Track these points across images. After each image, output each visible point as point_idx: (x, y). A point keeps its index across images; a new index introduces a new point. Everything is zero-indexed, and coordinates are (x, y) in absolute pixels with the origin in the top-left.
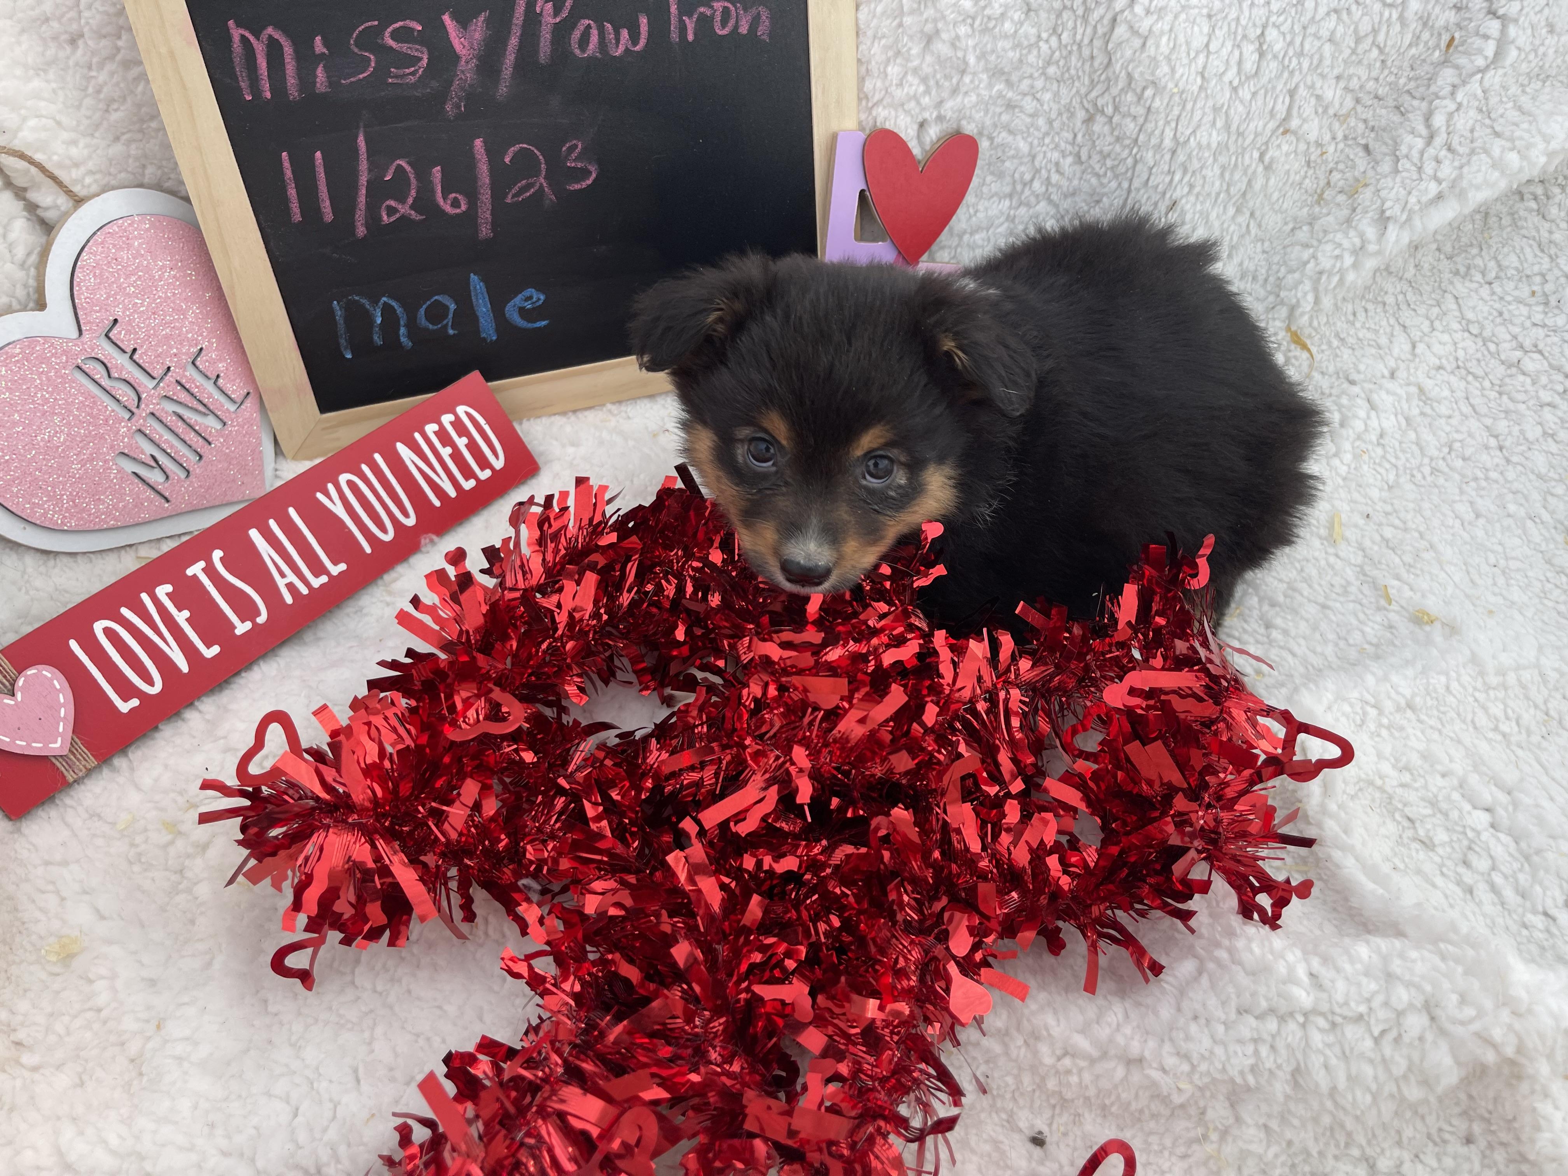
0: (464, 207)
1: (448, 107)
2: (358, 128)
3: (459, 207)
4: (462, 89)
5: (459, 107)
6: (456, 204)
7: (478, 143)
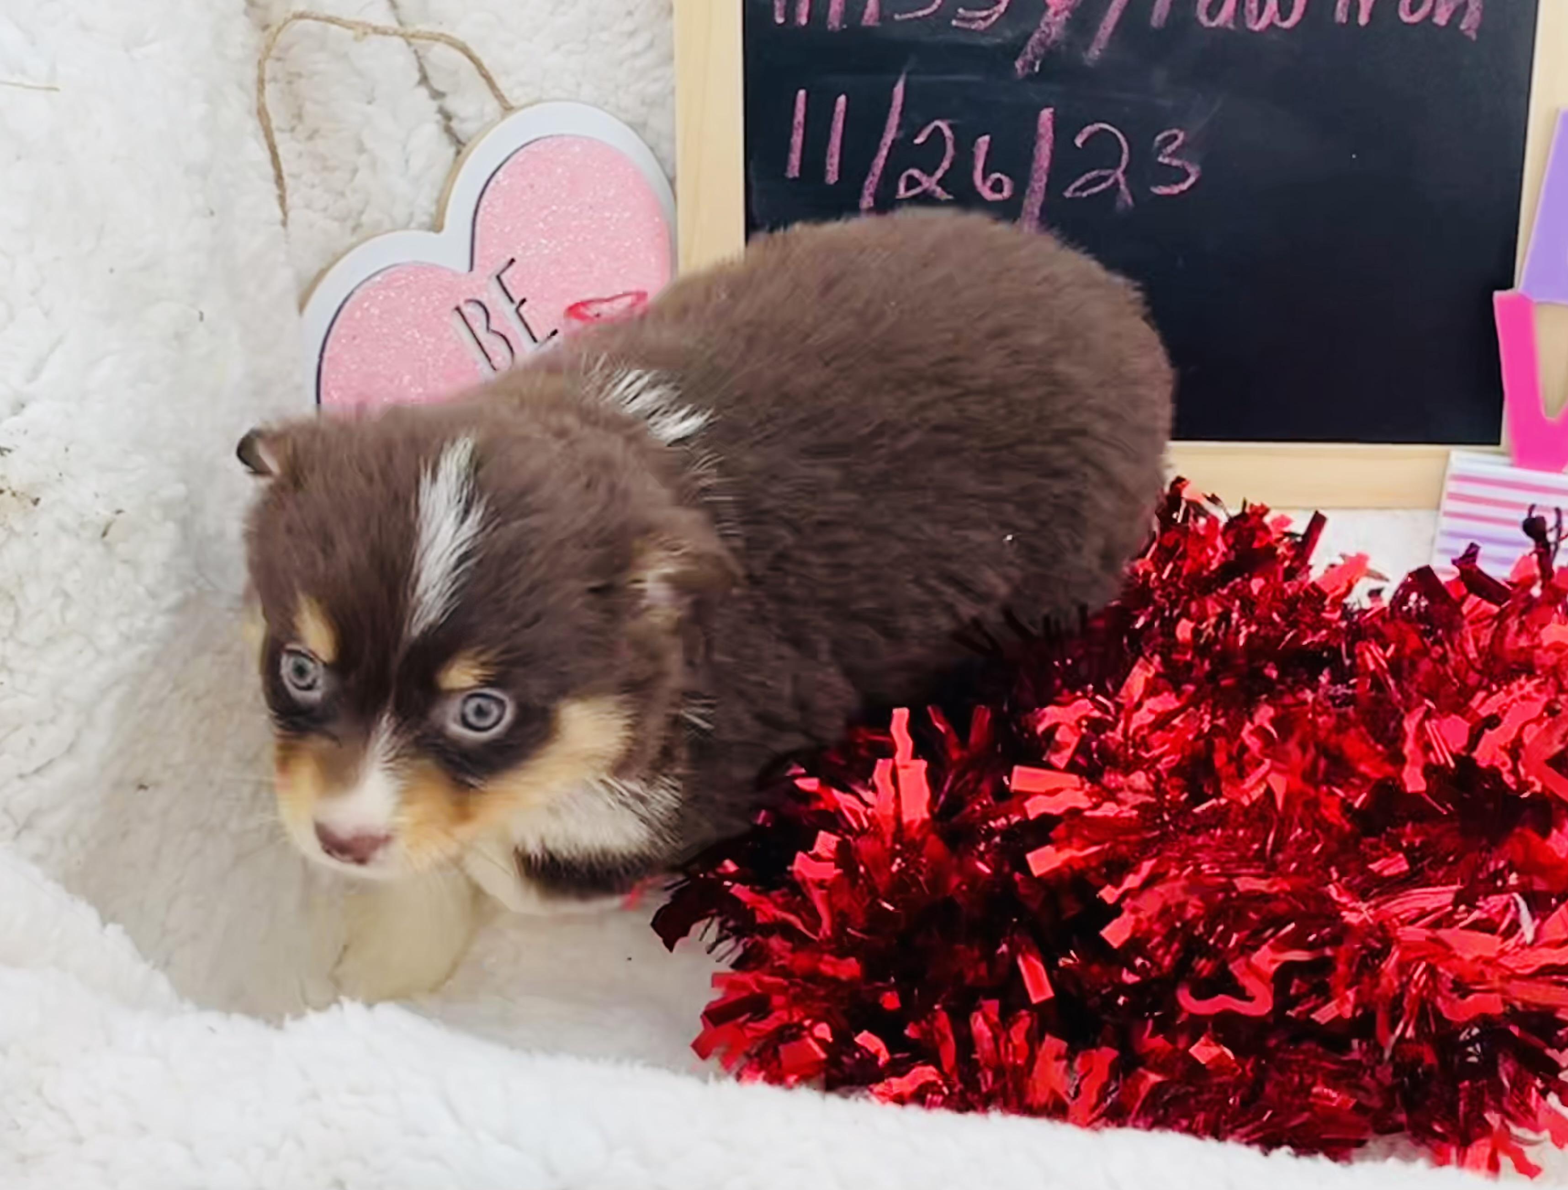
0: (1006, 193)
1: (1018, 64)
2: (899, 73)
3: (1001, 191)
4: (1041, 43)
5: (1033, 65)
6: (997, 187)
7: (1046, 114)
